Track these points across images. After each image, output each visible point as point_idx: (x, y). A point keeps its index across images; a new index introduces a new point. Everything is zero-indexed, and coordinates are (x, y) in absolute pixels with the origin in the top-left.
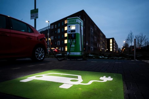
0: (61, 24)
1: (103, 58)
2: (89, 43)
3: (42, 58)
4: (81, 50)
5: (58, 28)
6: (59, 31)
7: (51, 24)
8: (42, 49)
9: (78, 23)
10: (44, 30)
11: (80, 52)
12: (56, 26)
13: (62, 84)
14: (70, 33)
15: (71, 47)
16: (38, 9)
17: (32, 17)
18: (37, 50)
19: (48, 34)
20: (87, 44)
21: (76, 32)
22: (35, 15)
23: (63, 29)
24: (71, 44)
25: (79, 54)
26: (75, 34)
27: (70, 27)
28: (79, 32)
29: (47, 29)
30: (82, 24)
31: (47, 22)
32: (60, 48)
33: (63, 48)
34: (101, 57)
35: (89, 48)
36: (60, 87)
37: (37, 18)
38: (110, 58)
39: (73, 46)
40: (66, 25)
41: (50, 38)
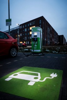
0: (27, 25)
1: (55, 53)
2: (47, 39)
3: (15, 55)
4: (41, 48)
5: (25, 28)
6: (26, 30)
7: (20, 25)
8: (15, 49)
9: (39, 31)
10: (15, 29)
11: (40, 49)
12: (23, 26)
13: (29, 81)
14: (33, 37)
15: (34, 46)
16: (11, 19)
17: (7, 24)
18: (12, 50)
19: (18, 32)
20: (45, 40)
21: (38, 37)
22: (9, 23)
23: (29, 29)
24: (35, 45)
25: (39, 51)
26: (37, 38)
27: (33, 33)
28: (39, 37)
29: (17, 28)
30: (42, 31)
31: (17, 24)
32: (27, 42)
33: (29, 42)
34: (54, 52)
35: (47, 42)
36: (28, 84)
37: (11, 25)
38: (59, 53)
39: (36, 46)
40: (31, 31)
41: (19, 35)
